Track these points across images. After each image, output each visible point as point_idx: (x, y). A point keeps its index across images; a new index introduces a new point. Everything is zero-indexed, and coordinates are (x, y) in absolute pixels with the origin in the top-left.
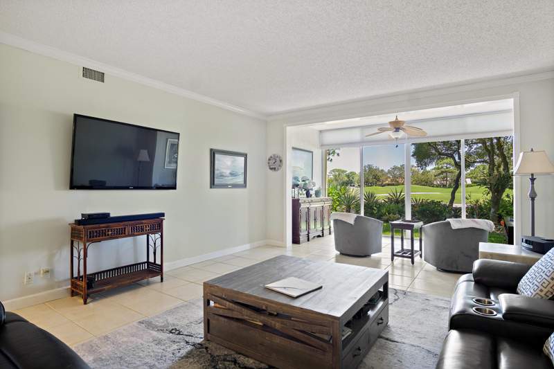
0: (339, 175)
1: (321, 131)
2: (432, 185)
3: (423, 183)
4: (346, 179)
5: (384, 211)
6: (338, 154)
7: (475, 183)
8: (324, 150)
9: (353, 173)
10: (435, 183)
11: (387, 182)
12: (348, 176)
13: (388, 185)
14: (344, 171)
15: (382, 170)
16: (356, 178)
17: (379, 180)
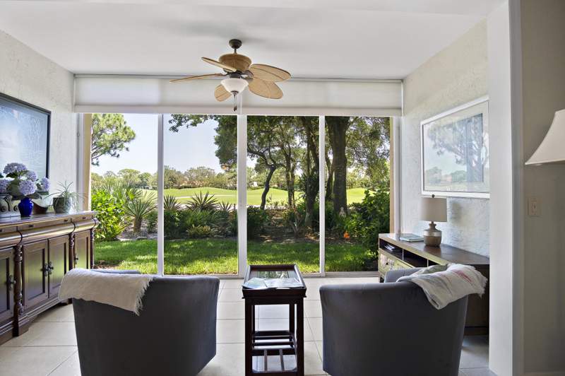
0: (131, 175)
1: (75, 76)
2: (226, 188)
3: (218, 185)
4: (139, 181)
5: (189, 221)
6: (127, 149)
7: (260, 185)
8: (82, 114)
9: (147, 175)
10: (228, 185)
11: (184, 184)
12: (141, 178)
13: (185, 187)
14: (136, 172)
15: (179, 172)
16: (151, 180)
17: (175, 182)
